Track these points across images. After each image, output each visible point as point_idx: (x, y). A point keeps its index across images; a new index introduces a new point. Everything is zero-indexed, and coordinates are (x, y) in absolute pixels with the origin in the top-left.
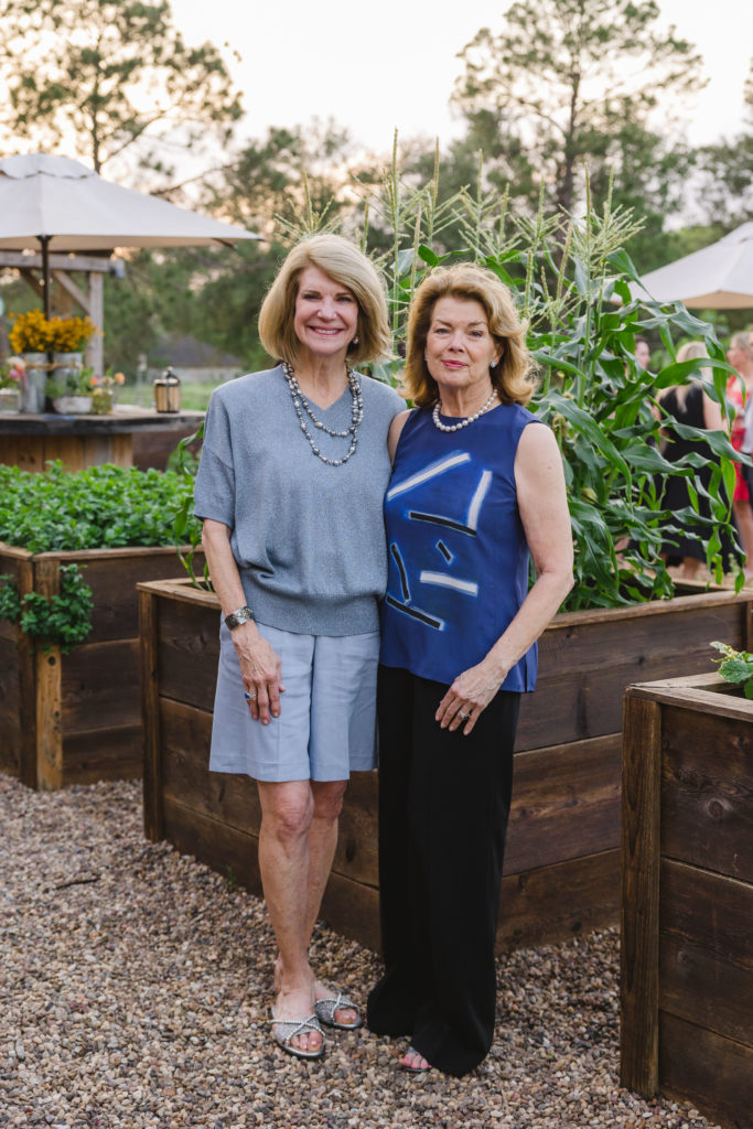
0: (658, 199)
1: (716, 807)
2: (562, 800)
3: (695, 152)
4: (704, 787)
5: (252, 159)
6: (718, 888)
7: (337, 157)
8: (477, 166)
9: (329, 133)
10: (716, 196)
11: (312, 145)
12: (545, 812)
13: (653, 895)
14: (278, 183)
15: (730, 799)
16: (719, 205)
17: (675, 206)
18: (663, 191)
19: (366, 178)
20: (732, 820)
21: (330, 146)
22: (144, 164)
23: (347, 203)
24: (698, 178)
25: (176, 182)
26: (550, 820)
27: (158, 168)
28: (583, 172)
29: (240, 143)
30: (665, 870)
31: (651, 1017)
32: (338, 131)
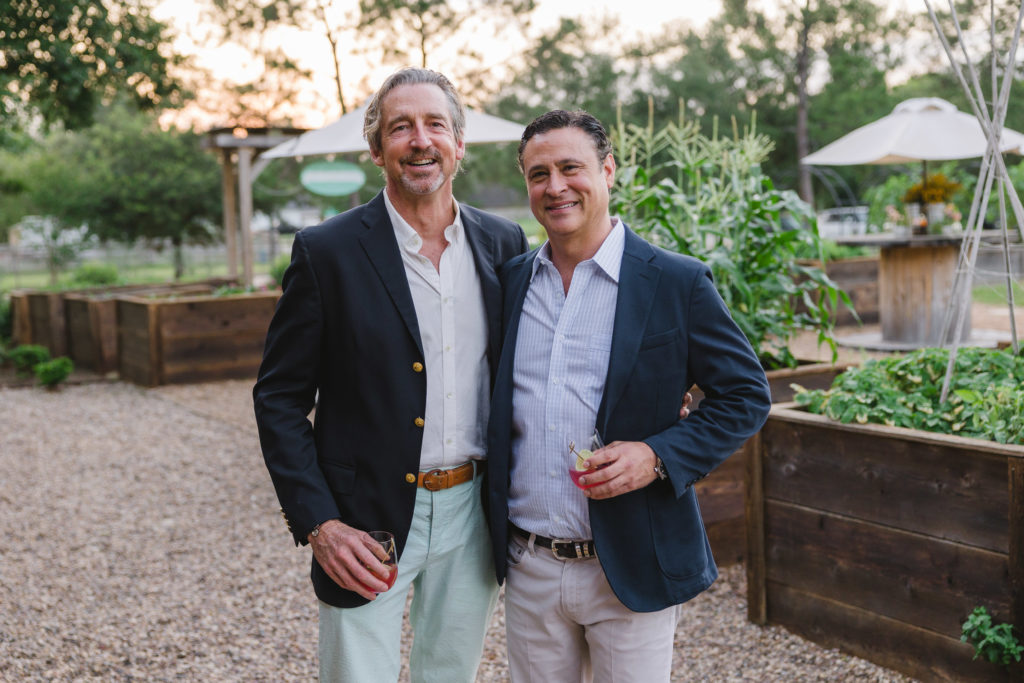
0: (882, 57)
1: (788, 469)
2: (729, 484)
3: (914, 17)
4: (783, 459)
5: (546, 44)
6: (790, 511)
7: (612, 36)
8: (728, 37)
9: (606, 19)
10: (932, 51)
11: (591, 28)
12: (719, 491)
13: (760, 517)
14: (566, 62)
15: (795, 464)
16: (936, 59)
17: (899, 62)
18: (886, 50)
19: (636, 53)
20: (796, 475)
21: (606, 28)
22: (462, 53)
23: (623, 73)
24: (918, 36)
25: (485, 65)
26: (721, 495)
27: (473, 55)
28: (818, 39)
29: (535, 32)
30: (766, 505)
31: (761, 582)
32: (612, 16)
